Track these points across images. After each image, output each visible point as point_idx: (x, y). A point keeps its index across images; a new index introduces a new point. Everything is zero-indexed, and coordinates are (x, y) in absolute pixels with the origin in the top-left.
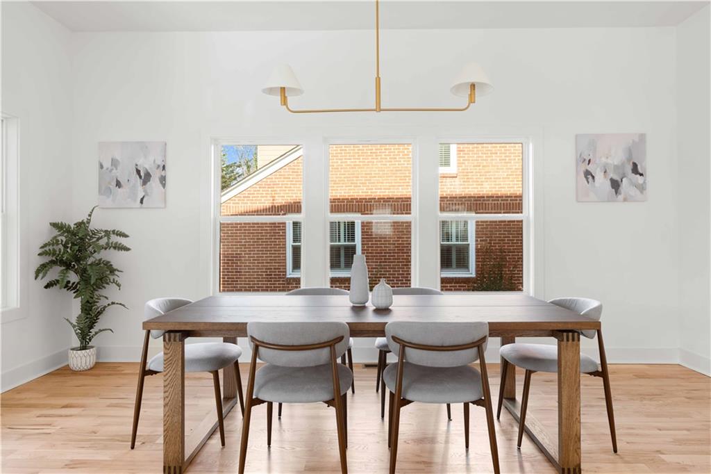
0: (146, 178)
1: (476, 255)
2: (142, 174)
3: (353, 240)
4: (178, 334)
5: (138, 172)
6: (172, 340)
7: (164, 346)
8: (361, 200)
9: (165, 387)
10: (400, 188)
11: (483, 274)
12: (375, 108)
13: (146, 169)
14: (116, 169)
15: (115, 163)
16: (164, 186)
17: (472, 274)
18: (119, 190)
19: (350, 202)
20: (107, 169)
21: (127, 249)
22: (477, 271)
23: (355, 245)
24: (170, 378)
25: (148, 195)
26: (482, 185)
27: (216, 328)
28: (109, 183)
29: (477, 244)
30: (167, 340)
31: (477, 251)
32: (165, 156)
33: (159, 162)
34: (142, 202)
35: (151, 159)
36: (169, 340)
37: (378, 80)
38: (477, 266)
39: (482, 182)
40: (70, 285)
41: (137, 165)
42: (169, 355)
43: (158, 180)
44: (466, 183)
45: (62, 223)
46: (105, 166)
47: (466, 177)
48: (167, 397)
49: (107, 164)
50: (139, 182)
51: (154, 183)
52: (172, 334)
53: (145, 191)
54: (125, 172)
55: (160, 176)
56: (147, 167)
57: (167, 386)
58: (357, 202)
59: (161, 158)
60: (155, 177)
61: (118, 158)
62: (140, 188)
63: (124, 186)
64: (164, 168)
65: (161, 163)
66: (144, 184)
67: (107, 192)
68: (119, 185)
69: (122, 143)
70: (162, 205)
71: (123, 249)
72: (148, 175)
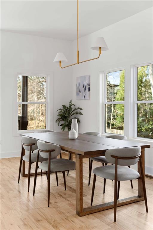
20: (78, 86)
25: (86, 95)
28: (78, 91)
32: (90, 80)
34: (84, 97)
35: (86, 81)
51: (87, 90)
54: (81, 87)
56: (85, 84)
59: (88, 81)
60: (87, 88)
61: (80, 82)
62: (84, 92)
63: (81, 92)
64: (89, 85)
65: (88, 83)
66: (85, 91)
67: (78, 94)
68: (80, 92)
69: (81, 77)
70: (88, 98)
71: (81, 114)
72: (86, 88)
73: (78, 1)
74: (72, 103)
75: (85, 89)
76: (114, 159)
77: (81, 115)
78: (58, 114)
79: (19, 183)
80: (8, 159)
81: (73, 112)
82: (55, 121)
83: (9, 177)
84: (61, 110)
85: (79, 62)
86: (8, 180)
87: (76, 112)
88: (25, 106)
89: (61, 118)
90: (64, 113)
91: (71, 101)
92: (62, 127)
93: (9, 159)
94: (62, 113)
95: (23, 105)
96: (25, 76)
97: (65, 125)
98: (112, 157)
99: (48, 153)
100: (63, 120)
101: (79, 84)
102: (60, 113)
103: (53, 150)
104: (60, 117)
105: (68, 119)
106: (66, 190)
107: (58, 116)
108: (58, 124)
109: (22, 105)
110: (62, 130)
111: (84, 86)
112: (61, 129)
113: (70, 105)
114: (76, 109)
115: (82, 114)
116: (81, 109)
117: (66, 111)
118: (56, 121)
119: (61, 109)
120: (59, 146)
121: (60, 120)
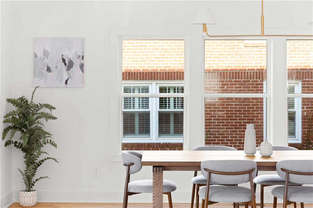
0: (69, 65)
1: (303, 122)
2: (67, 62)
4: (161, 168)
5: (64, 60)
6: (158, 171)
7: (153, 175)
9: (153, 197)
10: (229, 56)
11: (309, 140)
12: (261, 34)
13: (70, 58)
14: (47, 58)
15: (46, 54)
16: (83, 71)
17: (298, 140)
18: (50, 74)
20: (40, 58)
21: (55, 118)
22: (303, 138)
24: (156, 192)
25: (71, 78)
26: (309, 54)
27: (182, 165)
28: (42, 69)
29: (303, 112)
30: (155, 171)
31: (304, 118)
32: (83, 49)
33: (80, 54)
34: (66, 83)
35: (74, 51)
36: (156, 172)
37: (262, 17)
38: (303, 133)
39: (308, 51)
40: (18, 144)
41: (63, 55)
42: (156, 180)
43: (78, 67)
44: (293, 53)
45: (14, 99)
46: (39, 56)
47: (293, 47)
48: (155, 203)
49: (40, 55)
50: (64, 68)
51: (76, 68)
52: (158, 168)
53: (69, 75)
54: (54, 61)
55: (80, 64)
56: (70, 56)
57: (155, 197)
60: (75, 65)
61: (48, 50)
66: (68, 69)
68: (49, 70)
72: (71, 63)
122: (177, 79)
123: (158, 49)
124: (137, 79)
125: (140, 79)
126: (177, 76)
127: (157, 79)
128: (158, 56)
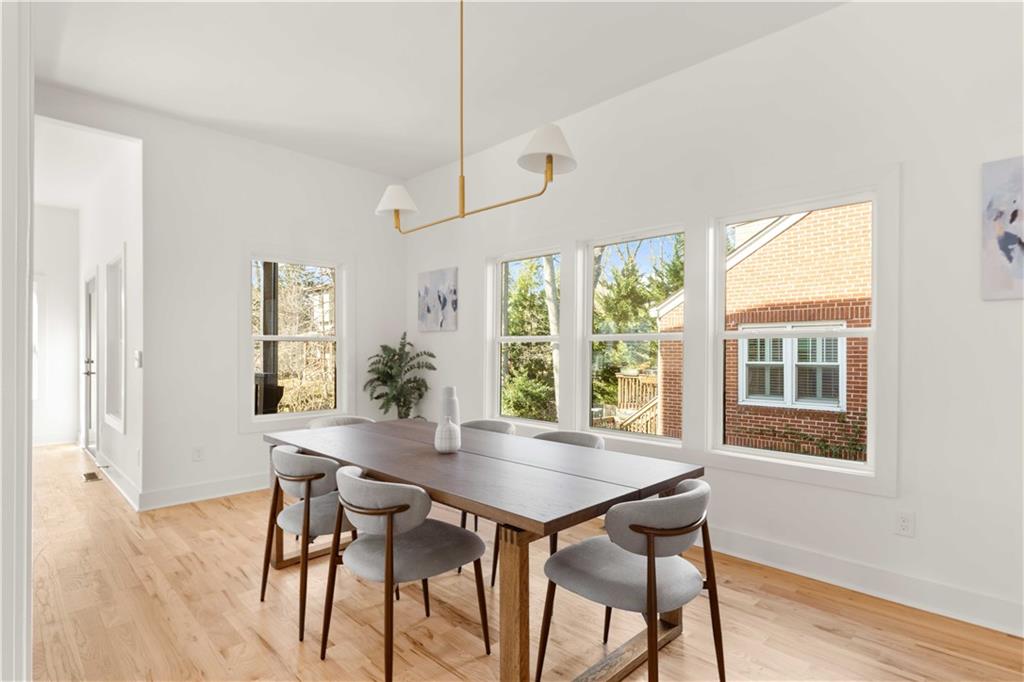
2: (442, 299)
3: (836, 360)
8: (846, 303)
13: (444, 294)
14: (428, 296)
16: (455, 309)
18: (429, 315)
19: (829, 305)
20: (423, 297)
23: (838, 366)
25: (445, 318)
28: (424, 309)
32: (456, 281)
34: (441, 325)
35: (447, 284)
41: (438, 292)
43: (450, 304)
46: (421, 294)
49: (422, 292)
50: (440, 306)
51: (448, 307)
53: (443, 315)
54: (432, 299)
55: (452, 300)
56: (445, 292)
58: (839, 305)
59: (452, 283)
60: (448, 302)
61: (428, 286)
62: (440, 313)
63: (432, 312)
64: (455, 292)
65: (452, 288)
66: (443, 308)
67: (422, 317)
68: (429, 311)
69: (431, 273)
70: (453, 328)
71: (431, 368)
72: (445, 300)
73: (462, 3)
74: (408, 340)
75: (444, 304)
76: (641, 538)
77: (432, 371)
78: (369, 369)
79: (262, 600)
80: (224, 502)
81: (411, 363)
82: (361, 388)
83: (228, 575)
84: (377, 358)
85: (466, 212)
86: (224, 592)
87: (418, 363)
88: (272, 348)
89: (378, 379)
90: (386, 365)
91: (405, 334)
92: (381, 401)
93: (227, 499)
94: (380, 366)
95: (267, 344)
96: (270, 263)
97: (390, 396)
98: (636, 531)
99: (383, 519)
100: (384, 383)
101: (427, 291)
102: (374, 366)
103: (404, 508)
104: (376, 376)
105: (397, 382)
106: (428, 615)
107: (371, 374)
108: (371, 395)
109: (262, 343)
110: (383, 410)
111: (439, 297)
112: (381, 408)
113: (403, 346)
114: (418, 355)
115: (434, 369)
116: (432, 355)
117: (391, 360)
118: (365, 387)
119: (377, 356)
120: (423, 491)
121: (376, 383)
122: (823, 318)
123: (793, 279)
124: (764, 322)
125: (768, 322)
126: (824, 314)
127: (793, 320)
128: (793, 288)
